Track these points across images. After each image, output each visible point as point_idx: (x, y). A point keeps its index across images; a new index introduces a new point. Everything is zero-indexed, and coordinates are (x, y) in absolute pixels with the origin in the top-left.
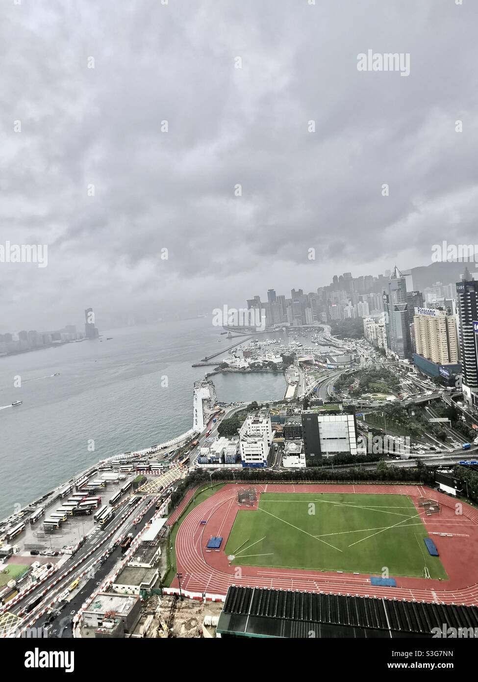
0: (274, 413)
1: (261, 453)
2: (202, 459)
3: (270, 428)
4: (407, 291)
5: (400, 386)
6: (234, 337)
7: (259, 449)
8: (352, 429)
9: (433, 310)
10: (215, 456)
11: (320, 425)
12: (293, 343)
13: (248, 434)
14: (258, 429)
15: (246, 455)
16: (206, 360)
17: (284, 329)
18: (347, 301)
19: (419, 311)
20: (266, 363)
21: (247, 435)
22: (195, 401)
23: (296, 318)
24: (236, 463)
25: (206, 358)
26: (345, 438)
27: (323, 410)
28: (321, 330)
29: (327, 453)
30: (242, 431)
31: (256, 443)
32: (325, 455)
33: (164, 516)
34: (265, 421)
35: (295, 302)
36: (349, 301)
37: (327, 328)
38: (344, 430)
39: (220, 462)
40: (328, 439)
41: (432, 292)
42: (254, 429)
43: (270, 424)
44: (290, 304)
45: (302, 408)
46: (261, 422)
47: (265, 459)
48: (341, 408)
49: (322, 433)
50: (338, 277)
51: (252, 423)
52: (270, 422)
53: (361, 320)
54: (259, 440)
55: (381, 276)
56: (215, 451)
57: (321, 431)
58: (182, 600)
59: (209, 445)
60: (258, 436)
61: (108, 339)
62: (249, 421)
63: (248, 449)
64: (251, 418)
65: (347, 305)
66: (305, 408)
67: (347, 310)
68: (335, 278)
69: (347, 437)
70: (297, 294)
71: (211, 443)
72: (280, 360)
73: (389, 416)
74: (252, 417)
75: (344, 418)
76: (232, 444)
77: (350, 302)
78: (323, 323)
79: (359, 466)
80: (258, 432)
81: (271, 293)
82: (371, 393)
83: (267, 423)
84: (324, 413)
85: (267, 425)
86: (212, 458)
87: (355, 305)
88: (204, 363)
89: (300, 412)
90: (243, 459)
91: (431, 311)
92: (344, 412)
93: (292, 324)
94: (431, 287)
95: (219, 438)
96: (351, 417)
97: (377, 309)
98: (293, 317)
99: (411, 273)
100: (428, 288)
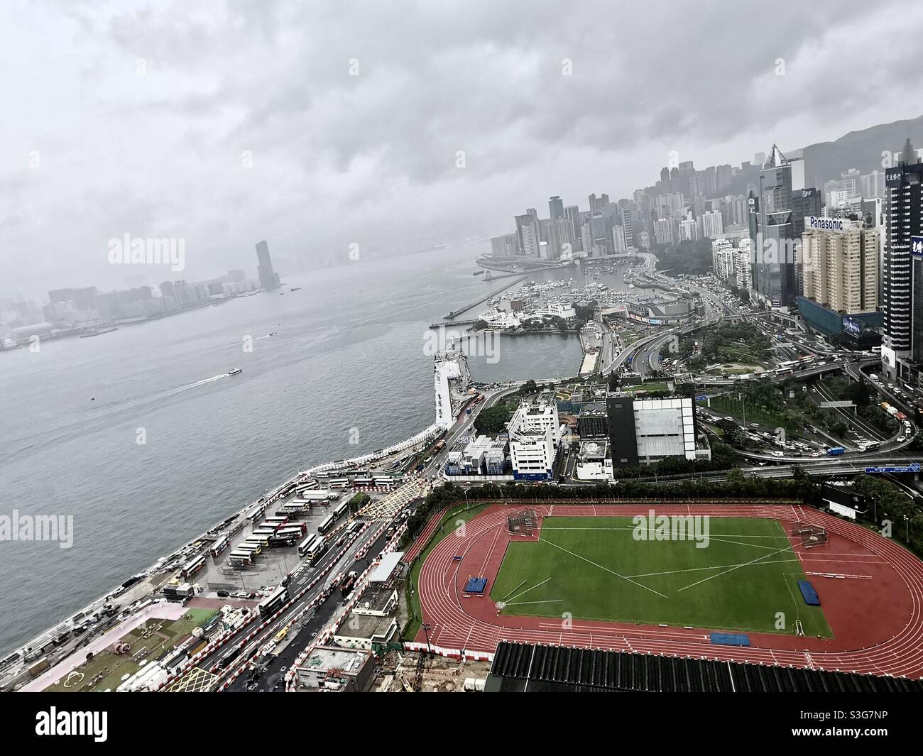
0: (563, 398)
1: (543, 459)
2: (451, 468)
3: (556, 421)
4: (793, 189)
5: (773, 351)
6: (495, 279)
7: (539, 453)
8: (689, 420)
9: (839, 220)
10: (471, 463)
11: (637, 416)
12: (592, 285)
13: (522, 430)
14: (537, 422)
15: (520, 462)
16: (452, 316)
17: (578, 262)
18: (684, 211)
19: (812, 223)
20: (549, 319)
21: (519, 433)
22: (437, 382)
23: (598, 243)
24: (504, 474)
25: (452, 314)
26: (677, 435)
27: (642, 392)
28: (639, 261)
29: (648, 458)
30: (512, 427)
31: (534, 443)
32: (645, 461)
33: (398, 550)
34: (548, 410)
35: (595, 217)
36: (689, 210)
37: (650, 259)
38: (676, 422)
39: (480, 473)
40: (649, 436)
41: (839, 188)
42: (531, 422)
43: (556, 415)
44: (587, 220)
45: (608, 389)
46: (542, 412)
47: (549, 467)
48: (671, 387)
49: (639, 428)
50: (670, 171)
51: (528, 414)
52: (556, 412)
53: (708, 242)
54: (539, 440)
55: (746, 165)
56: (472, 457)
57: (637, 424)
58: (432, 658)
59: (461, 447)
60: (538, 433)
61: (293, 290)
62: (523, 411)
63: (522, 453)
64: (526, 406)
65: (685, 218)
66: (612, 389)
67: (684, 227)
68: (665, 171)
69: (680, 432)
70: (598, 202)
71: (465, 445)
72: (572, 313)
73: (751, 398)
74: (527, 404)
75: (676, 403)
76: (496, 446)
77: (690, 213)
78: (642, 250)
79: (699, 476)
80: (538, 426)
81: (556, 202)
82: (722, 363)
83: (552, 413)
84: (643, 397)
85: (552, 416)
86: (467, 467)
87: (698, 218)
88: (449, 322)
89: (604, 394)
90: (514, 468)
91: (835, 222)
92: (676, 394)
93: (590, 254)
94: (839, 178)
95: (477, 437)
96: (688, 402)
97: (737, 222)
98: (592, 242)
99: (802, 156)
100: (832, 182)
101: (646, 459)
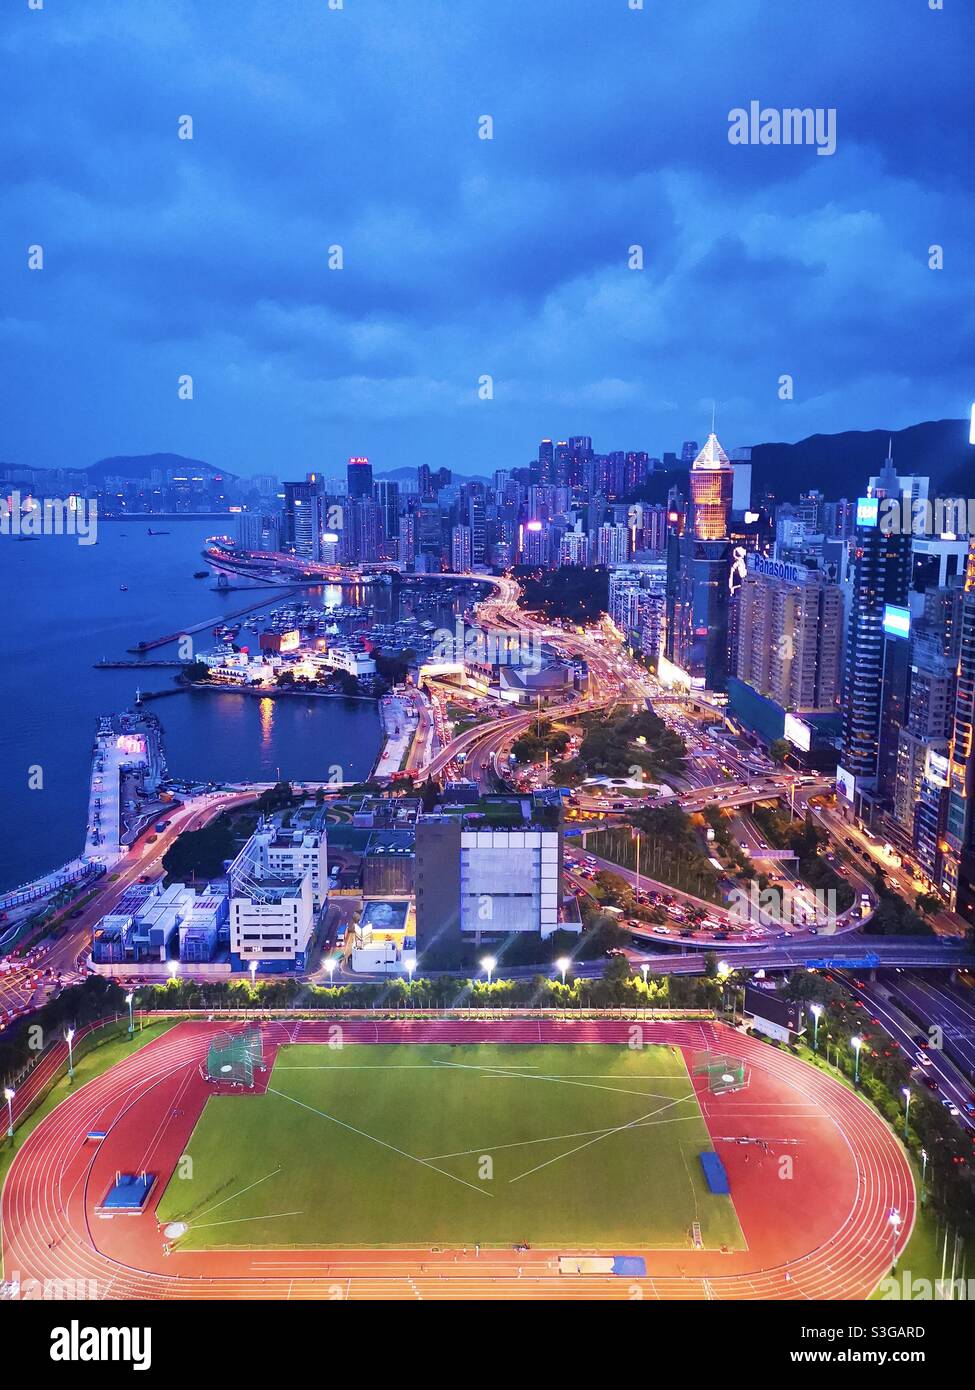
0: (338, 819)
1: (290, 930)
2: (109, 949)
3: (323, 861)
4: (734, 508)
5: (687, 761)
6: (235, 589)
7: (285, 920)
8: (550, 871)
9: (793, 566)
10: (147, 939)
11: (466, 858)
12: (408, 621)
13: (257, 875)
14: (287, 862)
15: (247, 937)
16: (143, 650)
17: (388, 579)
18: (569, 517)
19: (757, 564)
20: (327, 673)
21: (251, 880)
22: (96, 774)
23: (425, 549)
24: (212, 960)
25: (142, 645)
26: (530, 895)
27: (477, 816)
28: (489, 590)
29: (478, 935)
30: (236, 867)
31: (278, 902)
32: (472, 940)
34: (309, 840)
35: (424, 505)
36: (578, 517)
37: (508, 586)
38: (529, 872)
39: (163, 957)
40: (483, 895)
41: (796, 517)
42: (275, 862)
43: (322, 852)
44: (411, 509)
45: (420, 807)
46: (299, 844)
47: (302, 948)
48: (526, 811)
49: (467, 880)
50: (555, 448)
51: (272, 845)
52: (323, 845)
53: (605, 573)
54: (288, 895)
55: (669, 457)
56: (152, 926)
57: (465, 873)
59: (131, 904)
60: (288, 883)
62: (263, 839)
63: (252, 920)
64: (269, 829)
65: (571, 529)
66: (428, 809)
67: (568, 543)
68: (546, 448)
69: (534, 891)
70: (434, 480)
71: (138, 902)
72: (369, 667)
74: (271, 826)
75: (532, 839)
76: (204, 905)
77: (580, 521)
78: (499, 572)
80: (287, 870)
81: (360, 474)
82: (610, 776)
83: (316, 846)
84: (477, 826)
85: (315, 851)
86: (139, 945)
87: (592, 532)
88: (135, 659)
89: (412, 817)
90: (234, 949)
91: (787, 567)
92: (533, 823)
93: (410, 568)
94: (796, 502)
95: (166, 887)
96: (551, 839)
97: (650, 547)
98: (416, 547)
99: (750, 458)
100: (786, 505)
101: (474, 937)
